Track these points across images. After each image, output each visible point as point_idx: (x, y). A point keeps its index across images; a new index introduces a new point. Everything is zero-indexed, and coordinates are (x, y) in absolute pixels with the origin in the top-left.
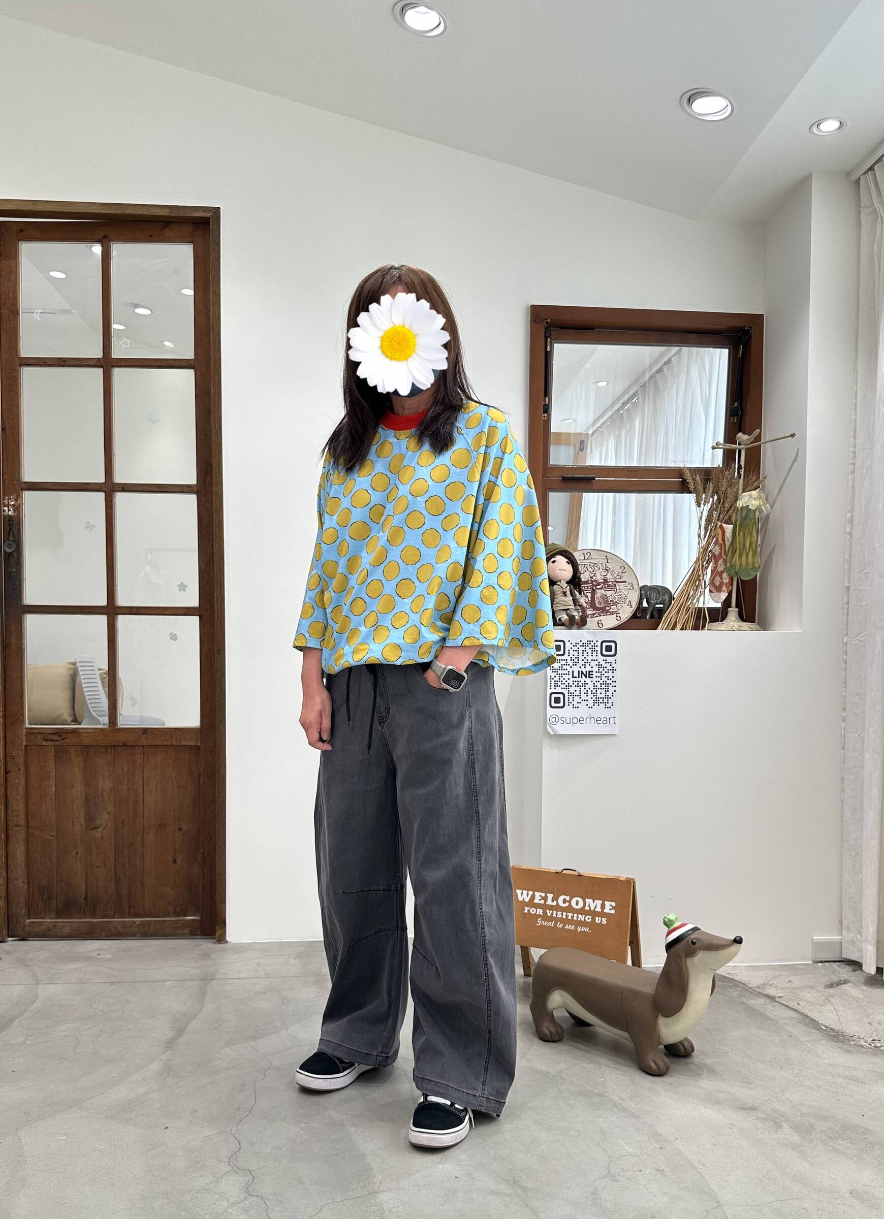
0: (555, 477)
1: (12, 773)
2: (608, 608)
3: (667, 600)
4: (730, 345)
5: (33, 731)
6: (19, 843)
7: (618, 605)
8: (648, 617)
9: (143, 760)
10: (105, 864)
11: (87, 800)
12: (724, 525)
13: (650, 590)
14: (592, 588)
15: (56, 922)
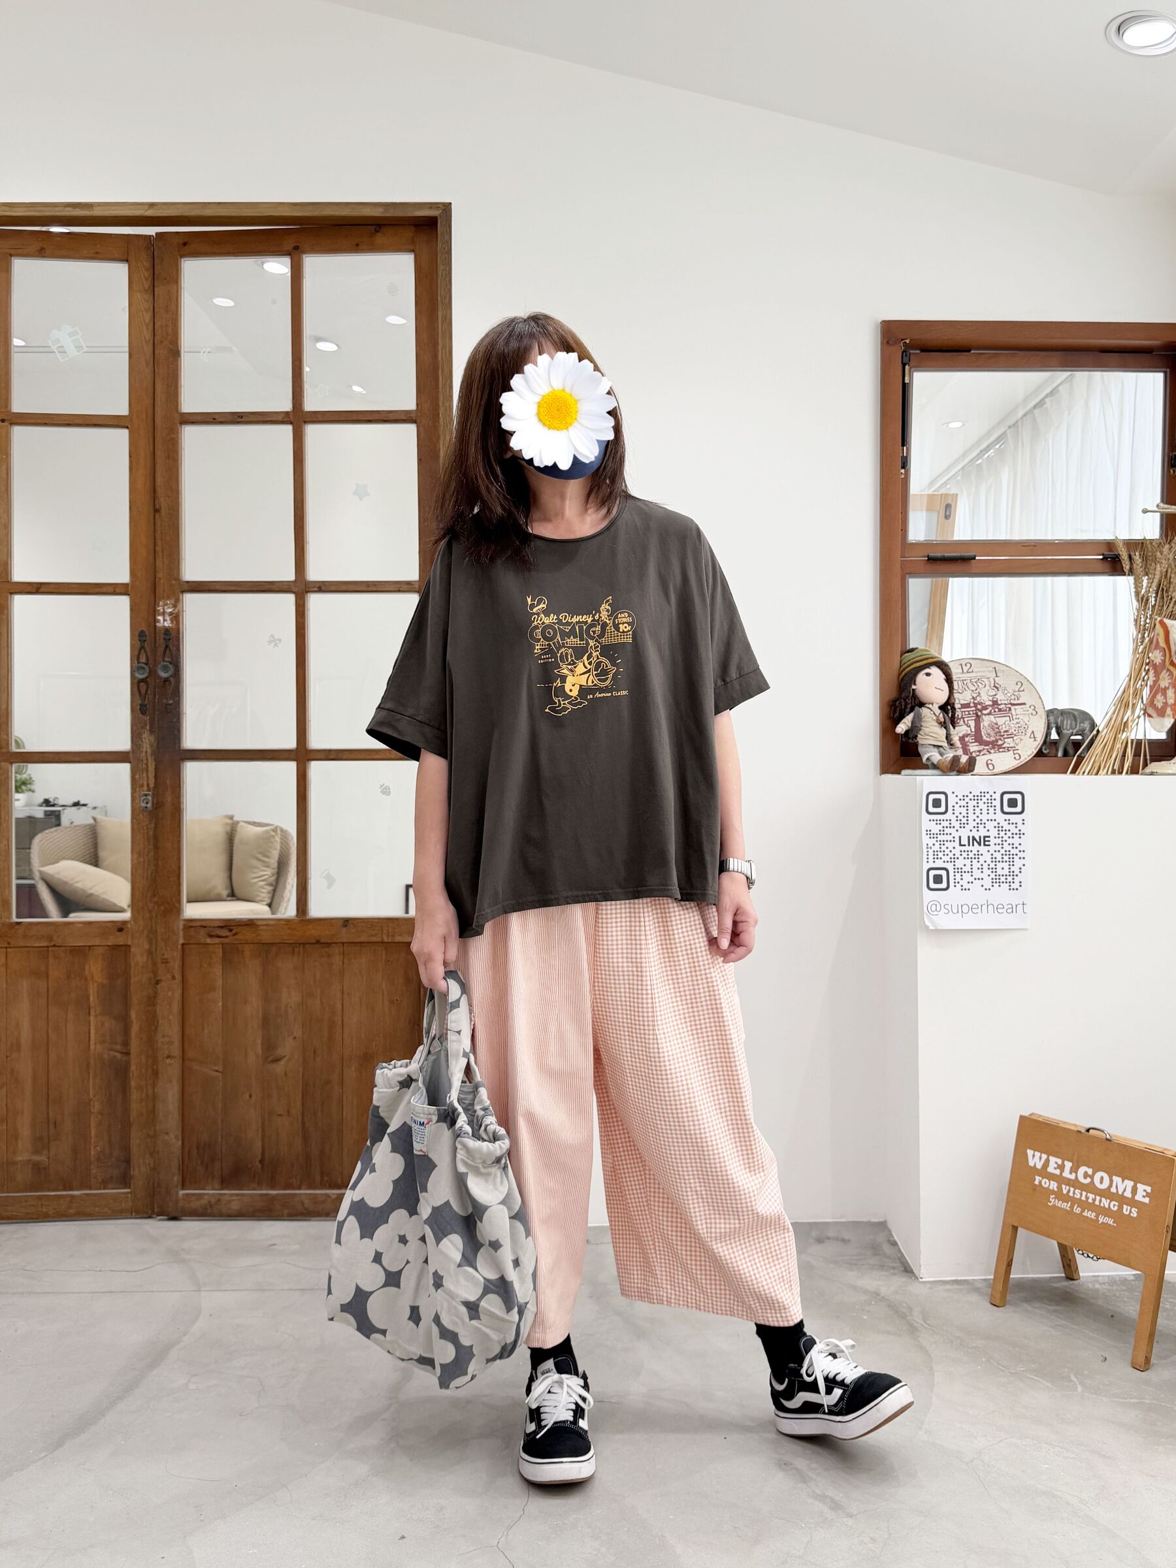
0: (919, 557)
1: (163, 984)
2: (1000, 742)
3: (1088, 729)
4: (1167, 368)
5: (194, 924)
6: (171, 1081)
7: (1015, 738)
8: (1060, 754)
9: (343, 963)
10: (288, 1112)
11: (266, 1021)
12: (1167, 621)
13: (1062, 714)
14: (976, 714)
15: (220, 1194)
